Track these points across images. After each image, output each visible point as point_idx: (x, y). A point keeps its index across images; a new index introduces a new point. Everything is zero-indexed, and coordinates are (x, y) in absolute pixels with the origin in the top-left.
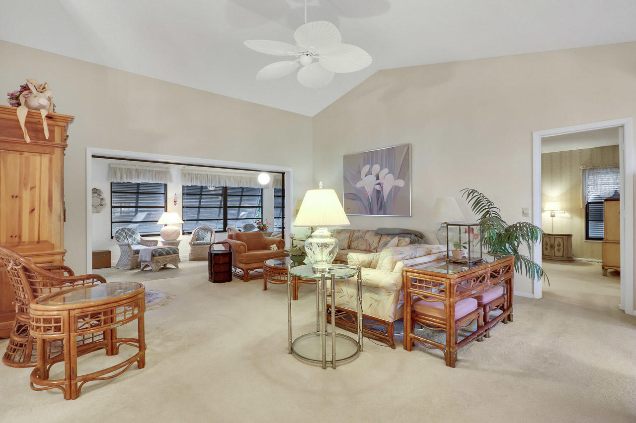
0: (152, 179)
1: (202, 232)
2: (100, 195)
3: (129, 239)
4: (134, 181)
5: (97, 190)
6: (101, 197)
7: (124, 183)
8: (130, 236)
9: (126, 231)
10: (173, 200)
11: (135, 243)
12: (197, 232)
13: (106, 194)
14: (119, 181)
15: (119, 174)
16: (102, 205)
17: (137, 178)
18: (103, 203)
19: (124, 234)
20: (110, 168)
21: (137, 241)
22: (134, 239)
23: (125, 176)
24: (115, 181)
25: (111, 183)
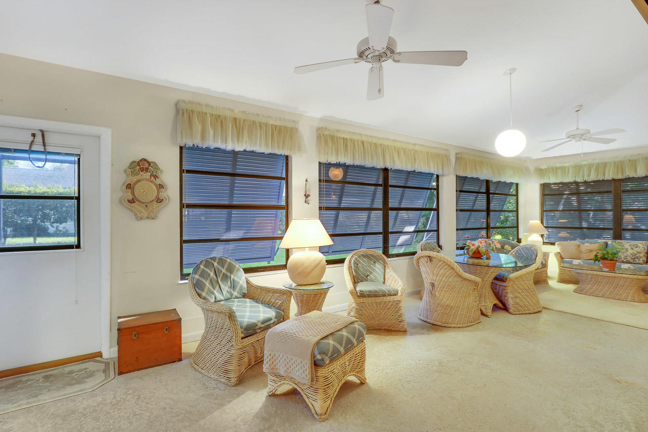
0: (267, 145)
1: (364, 263)
2: (156, 177)
3: (222, 286)
4: (229, 147)
5: (149, 163)
6: (158, 182)
7: (208, 149)
8: (225, 278)
9: (215, 264)
10: (303, 194)
11: (235, 294)
12: (355, 263)
13: (170, 175)
14: (198, 142)
15: (197, 126)
16: (159, 200)
17: (236, 140)
18: (163, 195)
19: (212, 274)
20: (177, 110)
21: (241, 287)
22: (233, 286)
23: (211, 132)
24: (190, 143)
25: (181, 148)
